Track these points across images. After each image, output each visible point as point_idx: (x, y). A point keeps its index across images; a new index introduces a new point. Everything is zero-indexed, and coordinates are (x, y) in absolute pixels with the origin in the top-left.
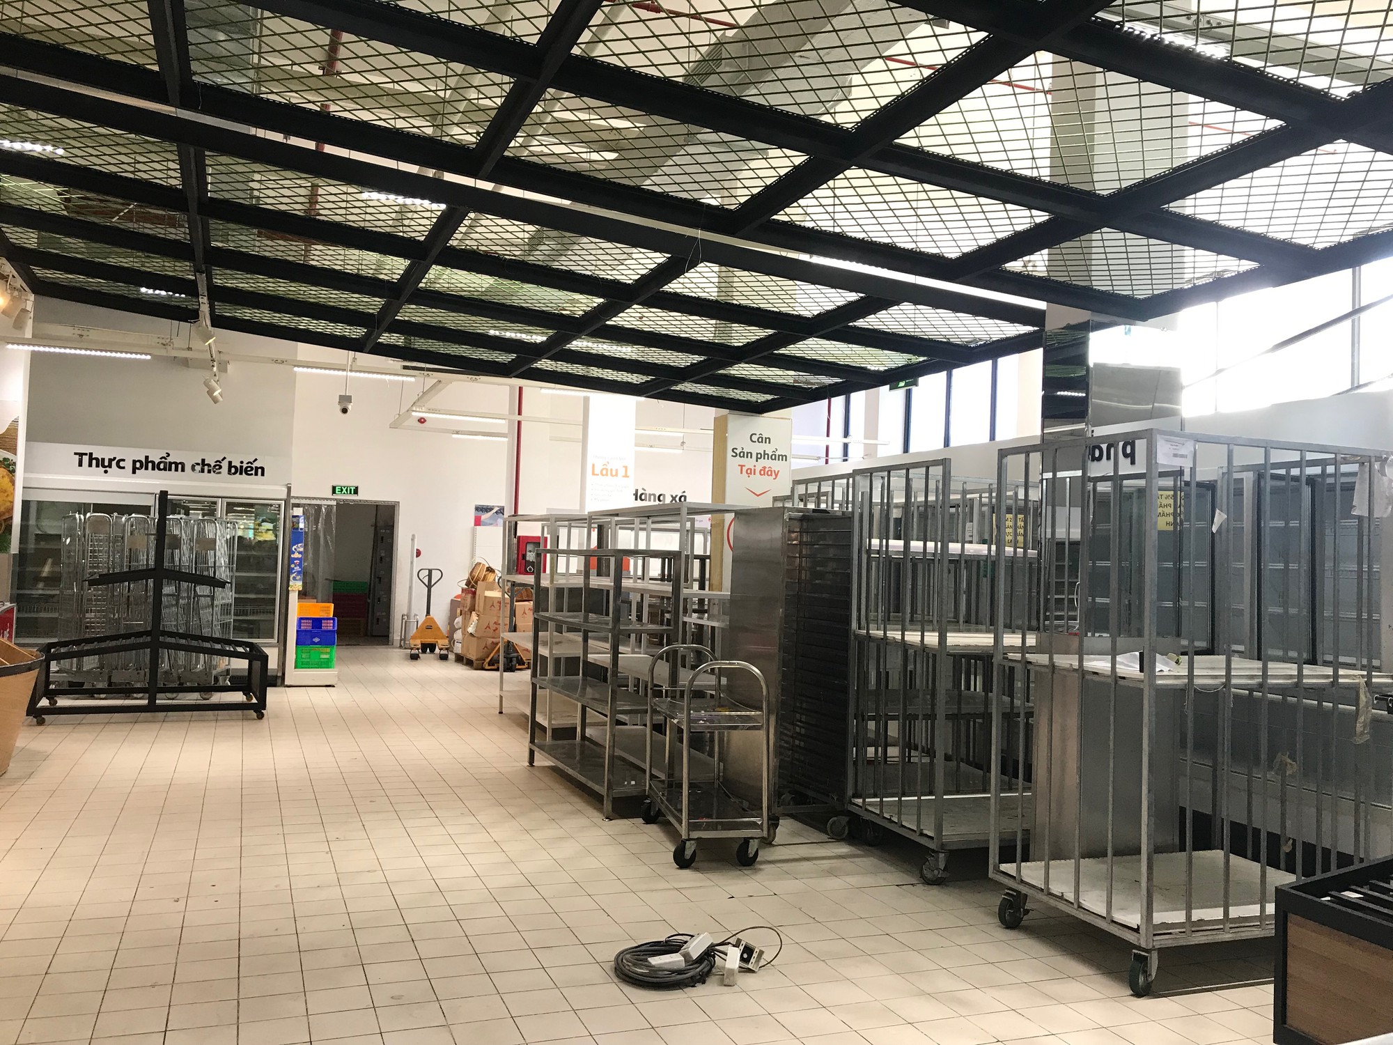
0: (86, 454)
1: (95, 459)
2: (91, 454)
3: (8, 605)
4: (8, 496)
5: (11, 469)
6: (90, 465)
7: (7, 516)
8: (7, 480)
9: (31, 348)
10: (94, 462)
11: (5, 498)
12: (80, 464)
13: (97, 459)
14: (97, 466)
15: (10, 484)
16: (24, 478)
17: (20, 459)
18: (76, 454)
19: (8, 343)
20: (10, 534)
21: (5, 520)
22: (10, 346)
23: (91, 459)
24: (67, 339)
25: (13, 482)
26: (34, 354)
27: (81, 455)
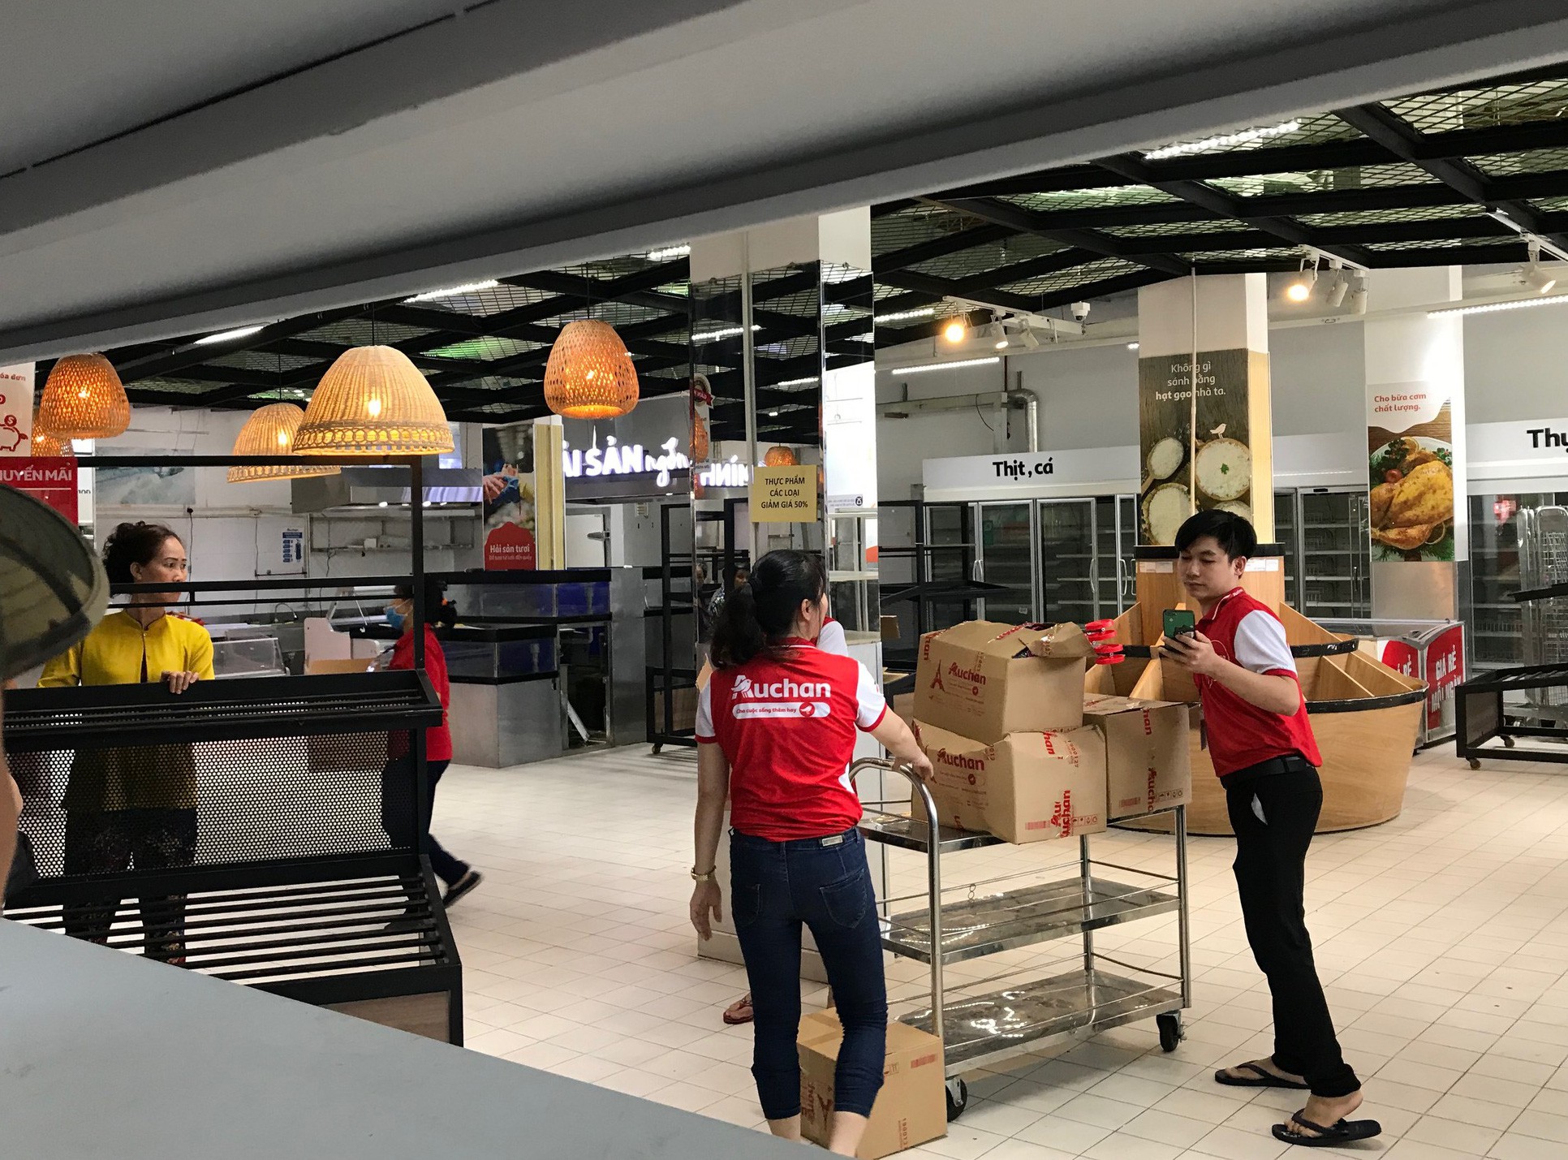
0: (1541, 431)
1: (1554, 435)
2: (1547, 430)
3: (1455, 623)
4: (1445, 493)
5: (1447, 461)
6: (1548, 444)
7: (1446, 517)
8: (1443, 474)
9: (1461, 312)
10: (1552, 440)
11: (1443, 496)
12: (1536, 445)
13: (1556, 436)
14: (1557, 444)
15: (1448, 479)
16: (1468, 469)
17: (1458, 447)
18: (1529, 432)
19: (1429, 312)
20: (1453, 538)
21: (1446, 522)
22: (1431, 316)
23: (1548, 436)
24: (1507, 292)
25: (1450, 476)
26: (1465, 318)
27: (1535, 433)
